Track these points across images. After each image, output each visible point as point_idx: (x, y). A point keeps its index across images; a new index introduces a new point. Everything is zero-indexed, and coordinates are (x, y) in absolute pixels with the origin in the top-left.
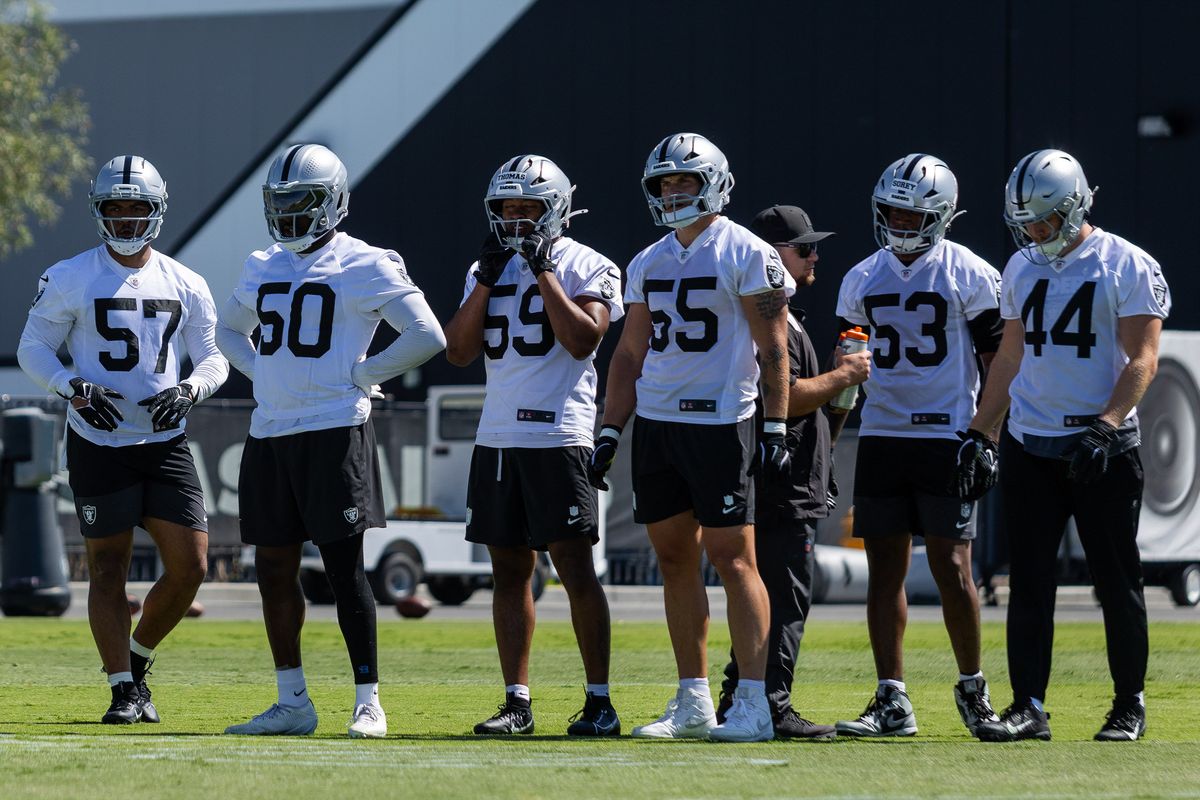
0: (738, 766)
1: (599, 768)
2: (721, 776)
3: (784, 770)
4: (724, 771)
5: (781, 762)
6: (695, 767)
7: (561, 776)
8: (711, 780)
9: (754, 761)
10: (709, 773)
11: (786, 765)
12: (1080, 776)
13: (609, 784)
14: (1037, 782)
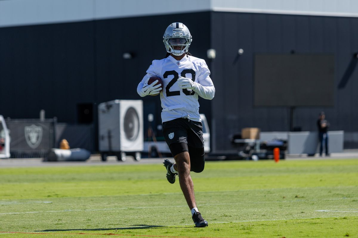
0: (41, 204)
1: (11, 205)
2: (38, 206)
3: (51, 204)
4: (38, 205)
5: (50, 202)
6: (32, 204)
7: (3, 207)
8: (36, 207)
9: (45, 202)
10: (35, 205)
11: (52, 203)
12: (116, 204)
13: (13, 209)
14: (107, 206)
